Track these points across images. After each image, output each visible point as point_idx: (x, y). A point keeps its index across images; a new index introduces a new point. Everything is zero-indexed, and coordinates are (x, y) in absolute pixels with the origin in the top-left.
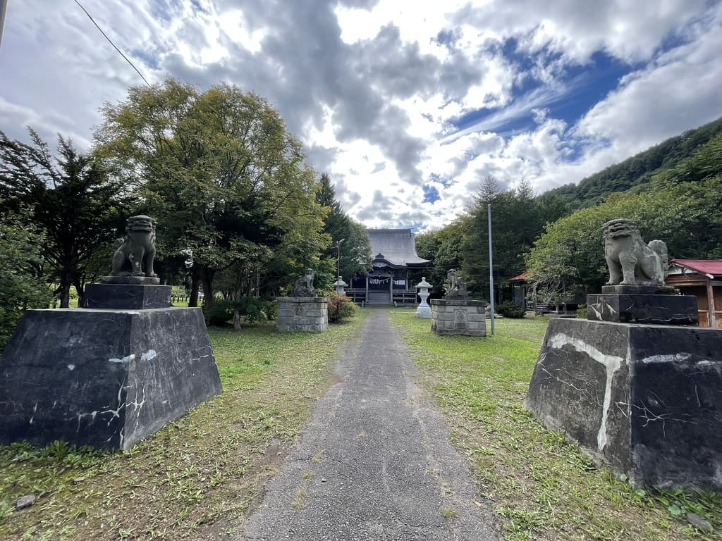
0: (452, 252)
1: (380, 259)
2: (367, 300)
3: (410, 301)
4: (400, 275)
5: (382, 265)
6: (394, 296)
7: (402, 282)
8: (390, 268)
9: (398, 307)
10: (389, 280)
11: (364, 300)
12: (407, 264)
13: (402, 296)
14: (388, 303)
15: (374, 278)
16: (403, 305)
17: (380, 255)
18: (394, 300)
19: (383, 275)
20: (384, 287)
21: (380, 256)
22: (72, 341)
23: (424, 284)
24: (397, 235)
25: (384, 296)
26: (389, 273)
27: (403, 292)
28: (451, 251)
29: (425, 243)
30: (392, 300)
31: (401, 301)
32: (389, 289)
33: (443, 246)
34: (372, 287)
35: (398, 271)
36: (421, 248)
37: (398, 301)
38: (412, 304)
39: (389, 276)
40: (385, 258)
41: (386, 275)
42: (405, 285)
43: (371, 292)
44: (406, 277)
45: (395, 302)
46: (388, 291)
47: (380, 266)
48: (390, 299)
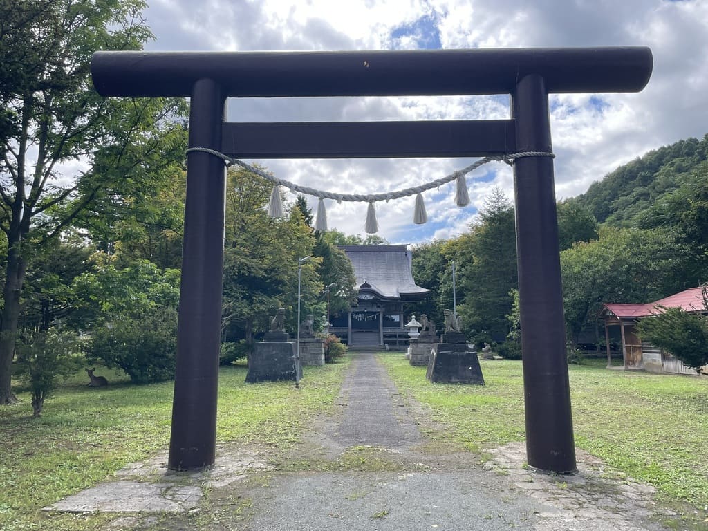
1: (366, 289)
2: (349, 343)
4: (393, 309)
5: (369, 297)
6: (384, 335)
8: (379, 300)
9: (390, 350)
10: (378, 316)
11: (347, 342)
12: (401, 294)
13: (395, 336)
14: (378, 346)
15: (359, 313)
16: (397, 348)
17: (366, 283)
18: (385, 342)
19: (370, 310)
20: (372, 326)
21: (366, 285)
22: (274, 352)
23: (414, 323)
24: (387, 254)
25: (371, 337)
26: (378, 307)
27: (397, 331)
29: (429, 260)
30: (382, 342)
31: (394, 343)
32: (378, 328)
34: (356, 324)
35: (389, 304)
36: (422, 268)
37: (390, 343)
39: (378, 310)
40: (373, 288)
41: (374, 309)
42: (400, 322)
43: (355, 332)
44: (400, 310)
45: (386, 344)
46: (377, 331)
47: (366, 299)
48: (380, 341)
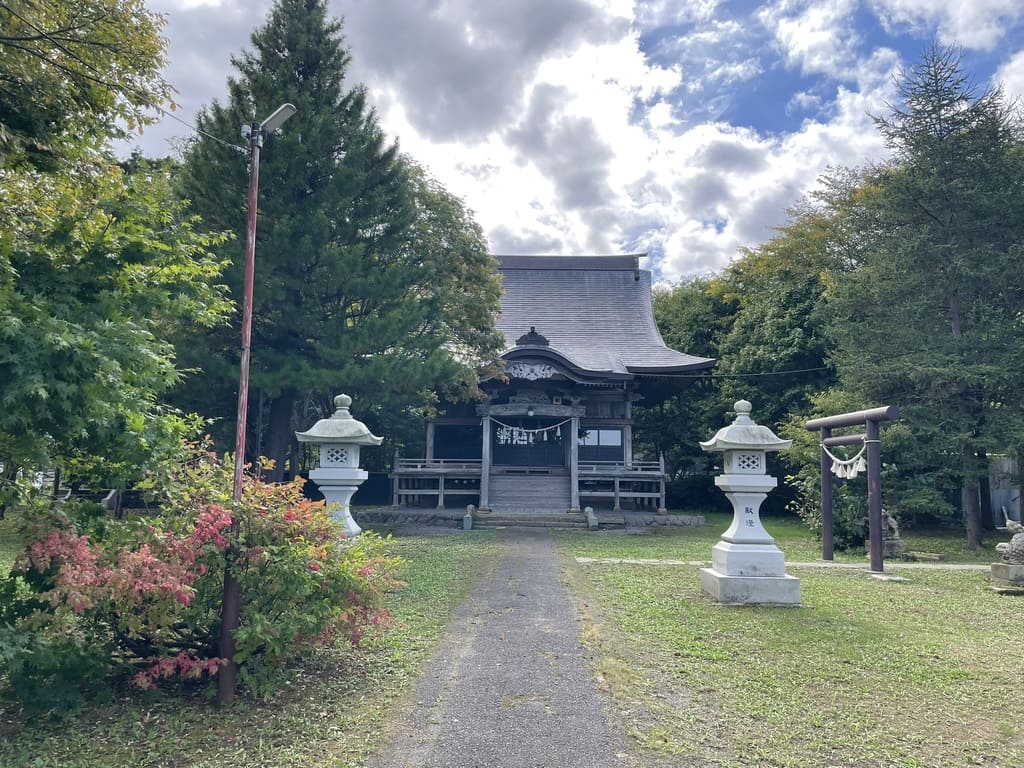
0: (782, 331)
1: (534, 348)
2: (484, 502)
3: (641, 506)
4: (605, 412)
5: (542, 372)
6: (582, 485)
7: (611, 438)
8: (572, 384)
9: (601, 526)
10: (566, 429)
11: (475, 501)
12: (630, 369)
13: (610, 485)
14: (560, 513)
15: (513, 421)
16: (618, 519)
17: (533, 333)
18: (584, 502)
19: (545, 412)
20: (548, 456)
21: (533, 336)
24: (590, 278)
25: (546, 486)
26: (567, 403)
27: (617, 472)
28: (782, 328)
30: (575, 503)
31: (609, 505)
32: (562, 461)
33: (747, 314)
34: (503, 453)
35: (597, 395)
37: (597, 505)
38: (648, 517)
39: (566, 412)
40: (552, 346)
41: (555, 410)
42: (621, 448)
43: (501, 474)
44: (623, 417)
45: (588, 509)
46: (561, 470)
47: (532, 377)
48: (569, 499)
